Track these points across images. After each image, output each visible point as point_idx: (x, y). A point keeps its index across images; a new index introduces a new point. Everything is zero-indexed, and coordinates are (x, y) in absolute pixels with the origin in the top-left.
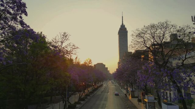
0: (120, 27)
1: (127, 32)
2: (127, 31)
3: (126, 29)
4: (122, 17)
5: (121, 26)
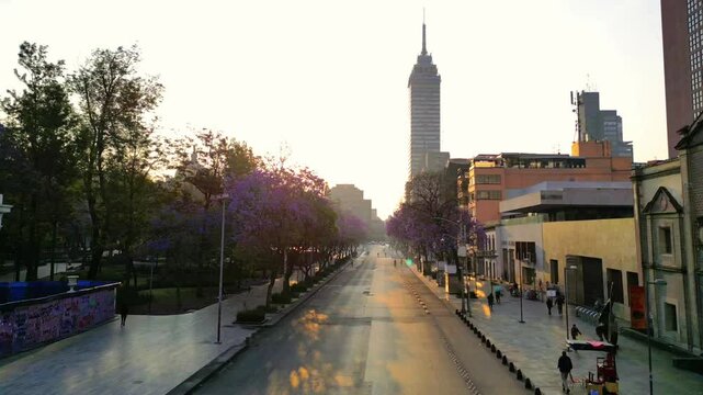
0: (416, 63)
1: (438, 80)
2: (439, 77)
3: (434, 68)
4: (424, 26)
5: (419, 58)
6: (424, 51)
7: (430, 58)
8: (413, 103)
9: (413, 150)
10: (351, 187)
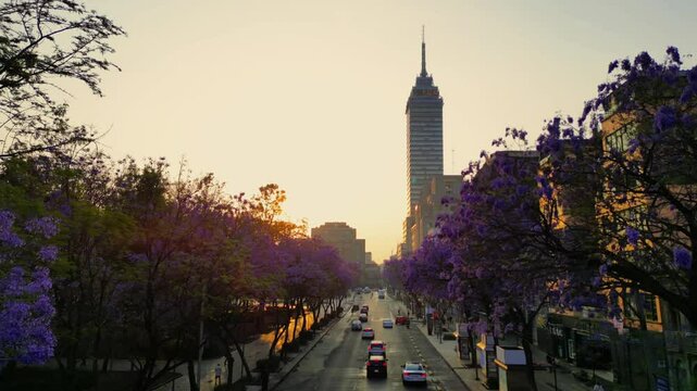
1: (440, 103)
2: (441, 100)
3: (435, 90)
4: (424, 46)
5: (418, 80)
6: (424, 72)
7: (431, 80)
8: (412, 128)
9: (413, 173)
10: (343, 225)
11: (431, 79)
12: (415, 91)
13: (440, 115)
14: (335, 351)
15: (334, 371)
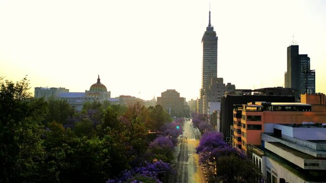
1: (216, 39)
3: (214, 33)
4: (210, 12)
5: (207, 28)
6: (210, 25)
8: (204, 50)
9: (204, 73)
11: (213, 28)
12: (206, 33)
13: (216, 44)
14: (179, 155)
15: (181, 162)
